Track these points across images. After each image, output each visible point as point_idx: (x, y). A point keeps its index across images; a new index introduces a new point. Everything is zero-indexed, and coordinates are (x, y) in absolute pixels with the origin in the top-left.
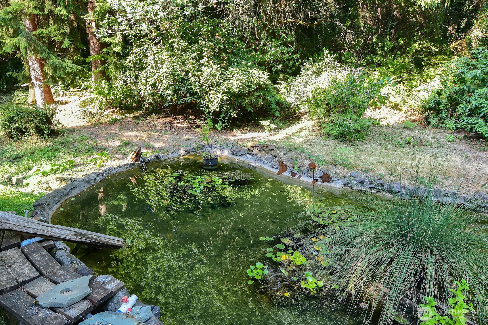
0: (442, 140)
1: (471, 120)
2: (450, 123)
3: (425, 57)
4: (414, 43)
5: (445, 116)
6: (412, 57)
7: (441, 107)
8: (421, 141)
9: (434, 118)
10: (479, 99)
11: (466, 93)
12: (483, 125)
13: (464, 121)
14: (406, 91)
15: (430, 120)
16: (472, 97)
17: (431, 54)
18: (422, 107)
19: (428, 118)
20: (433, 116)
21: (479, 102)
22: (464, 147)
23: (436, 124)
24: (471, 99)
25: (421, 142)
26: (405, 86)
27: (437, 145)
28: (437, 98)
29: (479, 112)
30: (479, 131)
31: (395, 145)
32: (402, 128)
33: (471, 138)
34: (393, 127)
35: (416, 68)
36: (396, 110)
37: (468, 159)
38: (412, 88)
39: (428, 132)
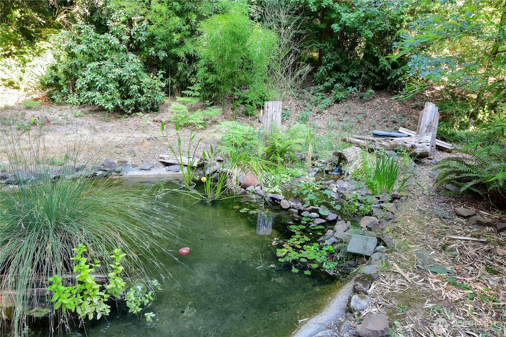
0: (69, 116)
1: (90, 94)
2: (73, 98)
3: (33, 28)
4: (14, 10)
5: (67, 92)
6: (18, 27)
7: (61, 82)
8: (48, 120)
9: (57, 95)
10: (92, 74)
11: (80, 68)
12: (101, 98)
13: (84, 95)
14: (19, 66)
15: (53, 97)
16: (85, 72)
17: (38, 25)
18: (41, 83)
19: (51, 95)
20: (55, 92)
21: (92, 77)
22: (91, 120)
23: (60, 100)
24: (86, 73)
25: (48, 122)
26: (16, 60)
27: (66, 122)
28: (54, 74)
29: (95, 85)
30: (99, 104)
31: (19, 129)
32: (25, 109)
33: (96, 111)
34: (12, 108)
35: (26, 40)
36: (14, 89)
37: (96, 131)
38: (25, 63)
39: (54, 110)
